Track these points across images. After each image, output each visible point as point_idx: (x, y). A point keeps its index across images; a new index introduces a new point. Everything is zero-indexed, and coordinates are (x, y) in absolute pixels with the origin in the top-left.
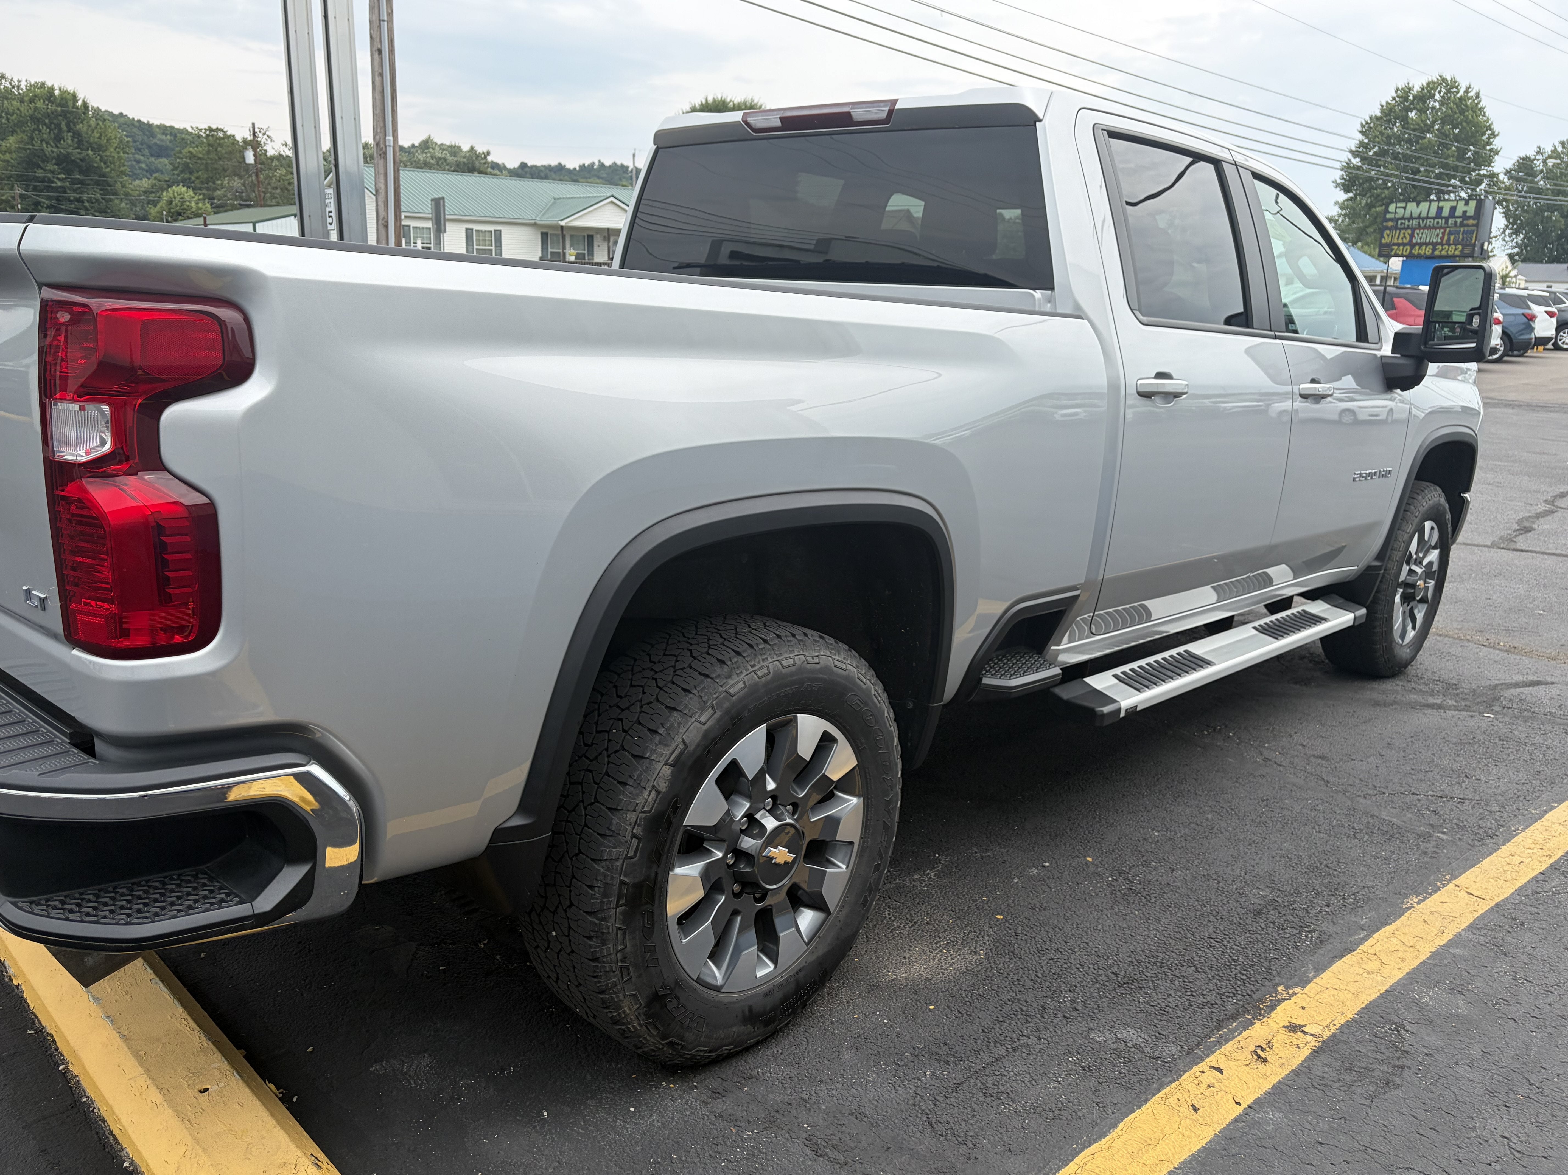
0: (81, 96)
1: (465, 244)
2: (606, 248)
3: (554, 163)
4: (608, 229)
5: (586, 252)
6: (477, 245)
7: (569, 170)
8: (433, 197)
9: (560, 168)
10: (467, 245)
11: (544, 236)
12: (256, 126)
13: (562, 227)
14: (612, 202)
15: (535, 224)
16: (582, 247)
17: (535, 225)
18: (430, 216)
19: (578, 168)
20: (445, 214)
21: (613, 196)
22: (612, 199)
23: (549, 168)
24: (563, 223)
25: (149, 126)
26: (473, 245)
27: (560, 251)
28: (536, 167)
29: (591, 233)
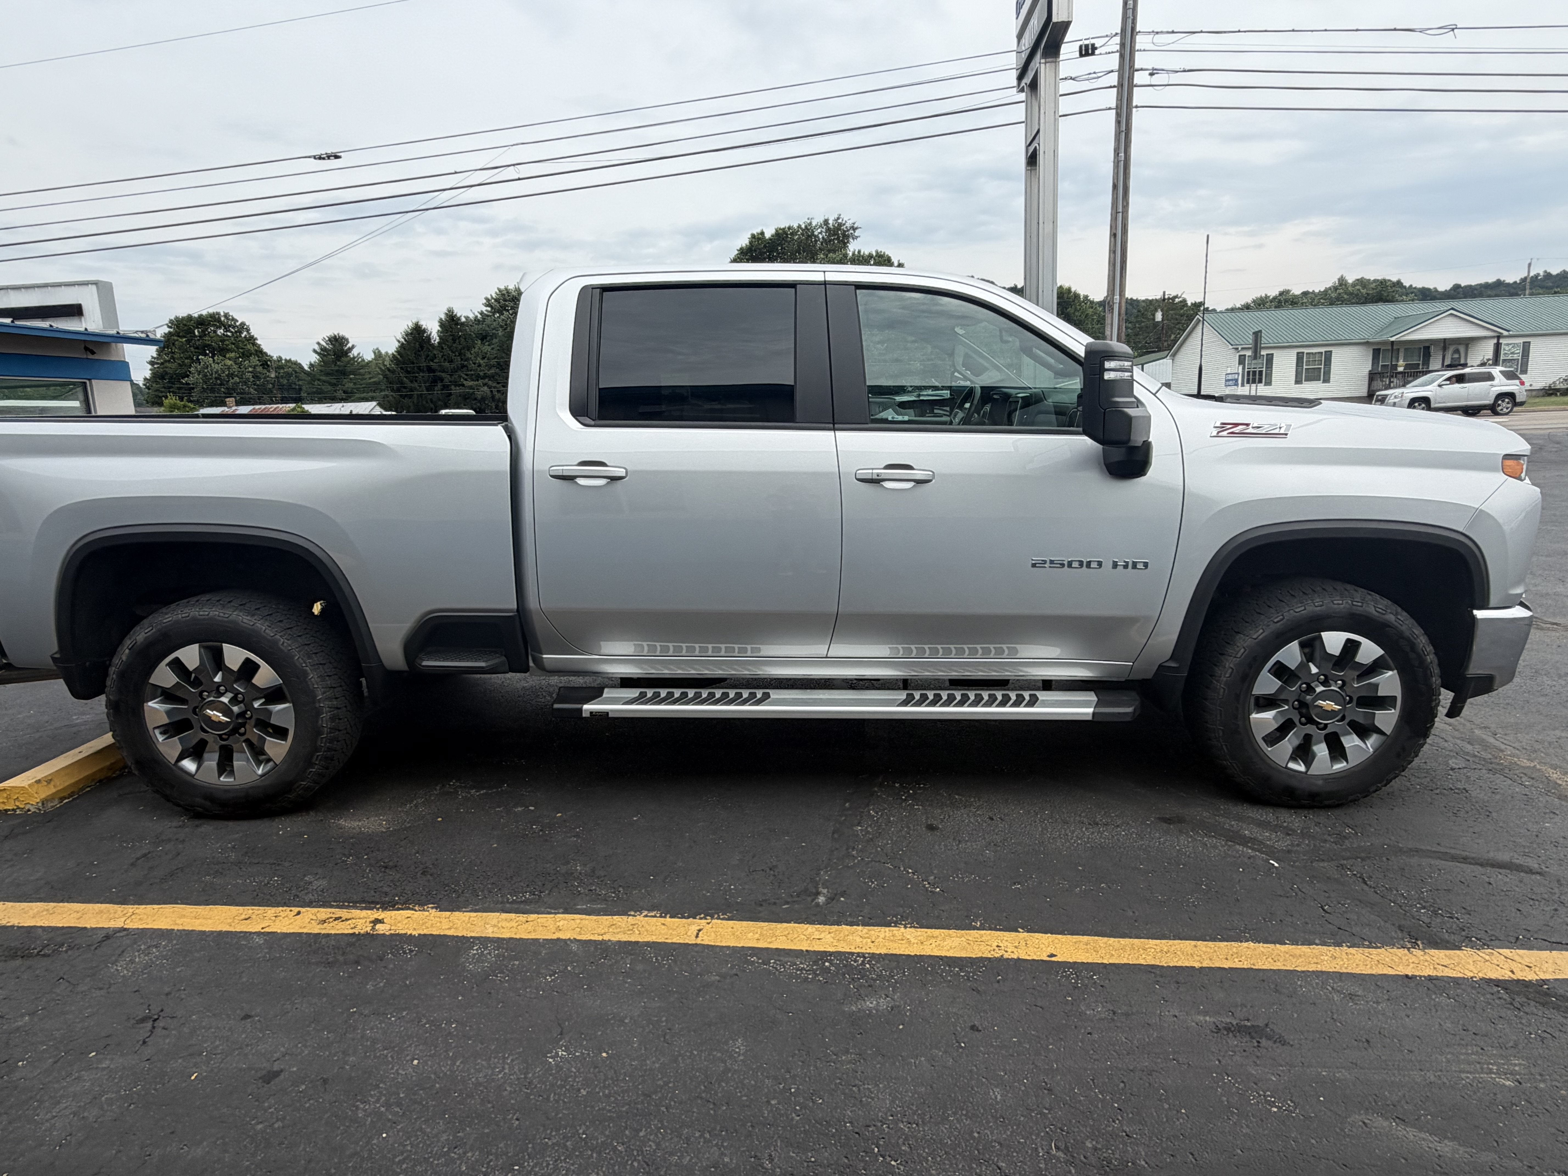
0: (1073, 290)
1: (1294, 365)
2: (1441, 357)
3: (1491, 279)
4: (1445, 339)
5: (1421, 362)
6: (1306, 365)
7: (1508, 284)
8: (1253, 331)
9: (1499, 284)
10: (1297, 365)
11: (1376, 353)
12: (1166, 293)
13: (1393, 342)
14: (1451, 314)
15: (1368, 342)
16: (1416, 358)
17: (1367, 344)
18: (1250, 346)
19: (1518, 282)
20: (1261, 344)
21: (1453, 309)
22: (1452, 312)
23: (1487, 286)
24: (1393, 339)
25: (1137, 301)
26: (1303, 366)
27: (1389, 363)
28: (1470, 286)
29: (1427, 345)
